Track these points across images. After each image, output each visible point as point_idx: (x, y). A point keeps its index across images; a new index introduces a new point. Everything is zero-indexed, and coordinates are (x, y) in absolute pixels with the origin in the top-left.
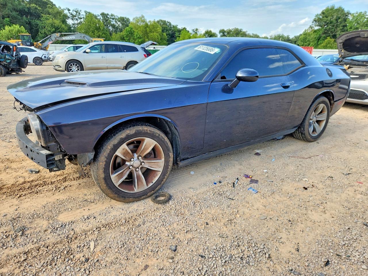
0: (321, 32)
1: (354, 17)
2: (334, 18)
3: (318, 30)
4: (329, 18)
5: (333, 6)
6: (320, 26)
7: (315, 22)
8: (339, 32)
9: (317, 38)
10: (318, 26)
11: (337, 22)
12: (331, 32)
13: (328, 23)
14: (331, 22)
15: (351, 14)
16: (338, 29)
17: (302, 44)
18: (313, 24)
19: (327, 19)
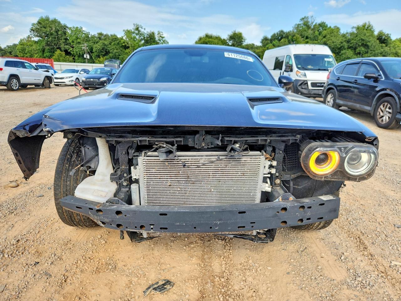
0: (44, 44)
1: (72, 31)
2: (53, 30)
3: (39, 41)
4: (48, 29)
5: (47, 17)
6: (40, 36)
7: (32, 31)
8: (63, 45)
9: (40, 50)
10: (37, 36)
11: (58, 34)
12: (54, 44)
13: (48, 34)
14: (52, 34)
15: (68, 28)
16: (61, 41)
17: (22, 55)
18: (31, 34)
19: (47, 30)
